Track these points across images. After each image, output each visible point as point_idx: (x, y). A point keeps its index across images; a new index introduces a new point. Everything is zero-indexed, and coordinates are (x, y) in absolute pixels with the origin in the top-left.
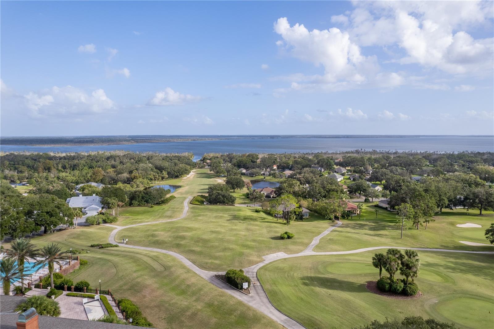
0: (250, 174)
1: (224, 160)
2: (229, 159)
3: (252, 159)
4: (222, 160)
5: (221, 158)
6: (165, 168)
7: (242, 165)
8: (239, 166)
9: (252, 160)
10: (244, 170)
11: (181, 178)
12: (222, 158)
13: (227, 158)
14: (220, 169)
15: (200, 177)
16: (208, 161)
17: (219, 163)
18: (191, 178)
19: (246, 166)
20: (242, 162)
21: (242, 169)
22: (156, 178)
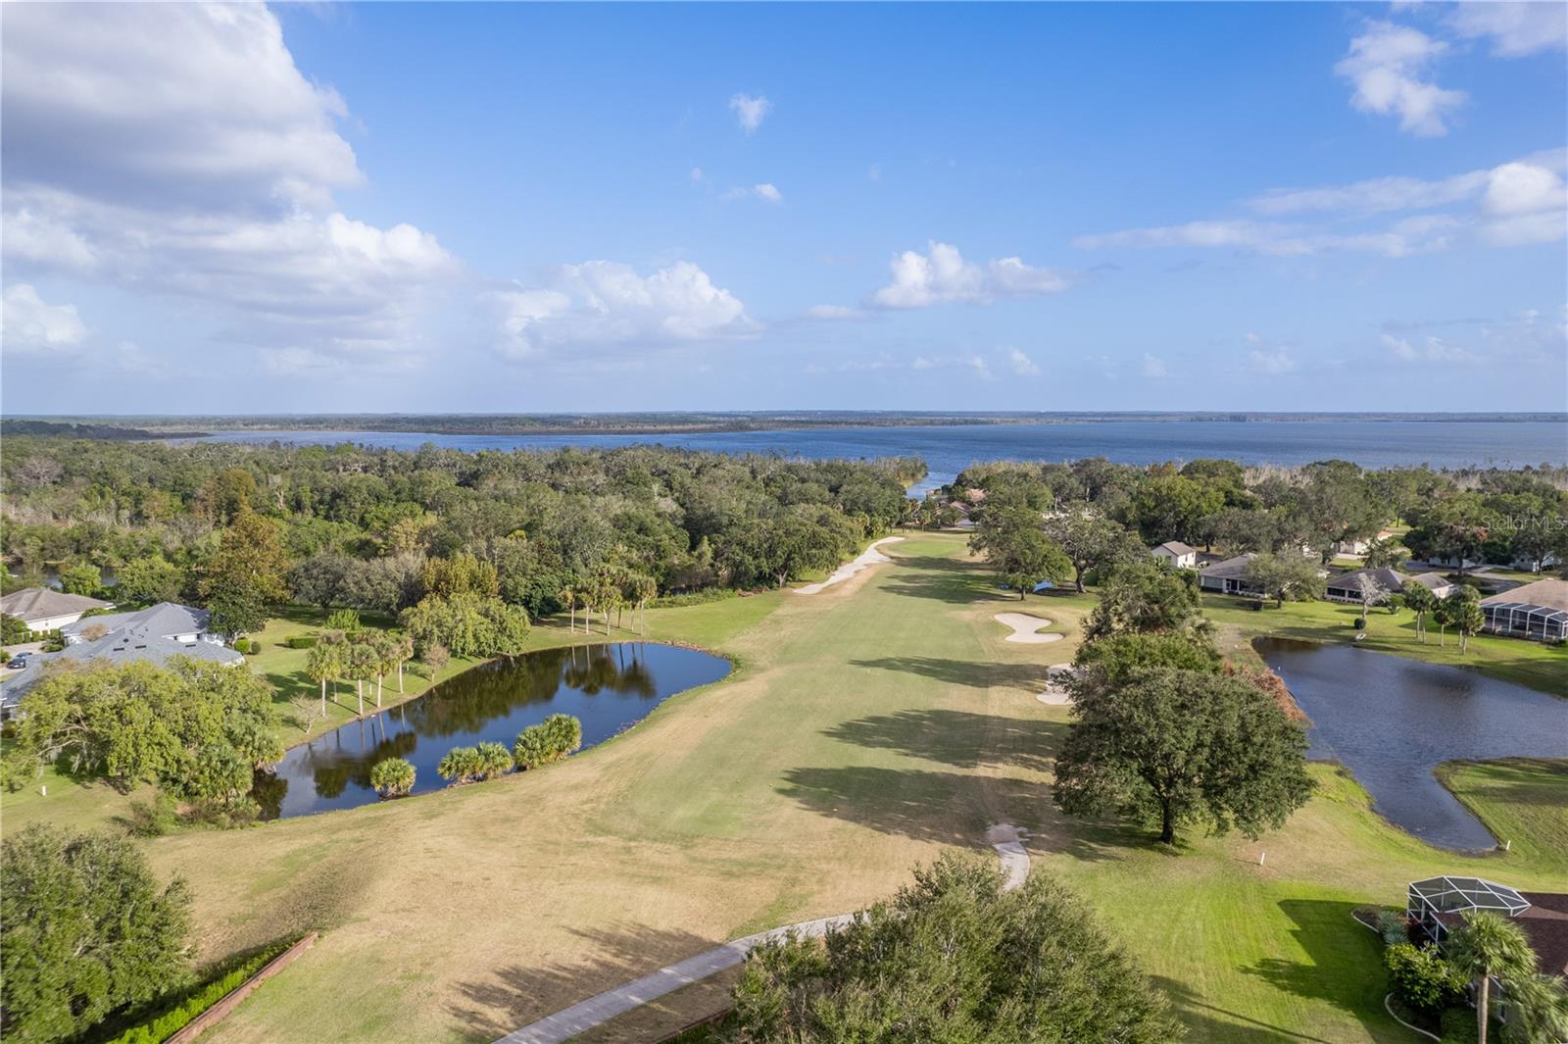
0: (1233, 584)
1: (1057, 490)
2: (1085, 485)
3: (1230, 485)
4: (1047, 491)
5: (1044, 481)
6: (725, 520)
7: (1170, 518)
8: (1154, 530)
9: (1228, 494)
10: (1186, 553)
11: (788, 590)
12: (1049, 477)
13: (1074, 482)
14: (1031, 547)
15: (899, 590)
16: (977, 494)
17: (1032, 504)
18: (848, 591)
19: (1198, 524)
20: (1170, 500)
21: (1173, 545)
22: (584, 596)
